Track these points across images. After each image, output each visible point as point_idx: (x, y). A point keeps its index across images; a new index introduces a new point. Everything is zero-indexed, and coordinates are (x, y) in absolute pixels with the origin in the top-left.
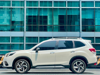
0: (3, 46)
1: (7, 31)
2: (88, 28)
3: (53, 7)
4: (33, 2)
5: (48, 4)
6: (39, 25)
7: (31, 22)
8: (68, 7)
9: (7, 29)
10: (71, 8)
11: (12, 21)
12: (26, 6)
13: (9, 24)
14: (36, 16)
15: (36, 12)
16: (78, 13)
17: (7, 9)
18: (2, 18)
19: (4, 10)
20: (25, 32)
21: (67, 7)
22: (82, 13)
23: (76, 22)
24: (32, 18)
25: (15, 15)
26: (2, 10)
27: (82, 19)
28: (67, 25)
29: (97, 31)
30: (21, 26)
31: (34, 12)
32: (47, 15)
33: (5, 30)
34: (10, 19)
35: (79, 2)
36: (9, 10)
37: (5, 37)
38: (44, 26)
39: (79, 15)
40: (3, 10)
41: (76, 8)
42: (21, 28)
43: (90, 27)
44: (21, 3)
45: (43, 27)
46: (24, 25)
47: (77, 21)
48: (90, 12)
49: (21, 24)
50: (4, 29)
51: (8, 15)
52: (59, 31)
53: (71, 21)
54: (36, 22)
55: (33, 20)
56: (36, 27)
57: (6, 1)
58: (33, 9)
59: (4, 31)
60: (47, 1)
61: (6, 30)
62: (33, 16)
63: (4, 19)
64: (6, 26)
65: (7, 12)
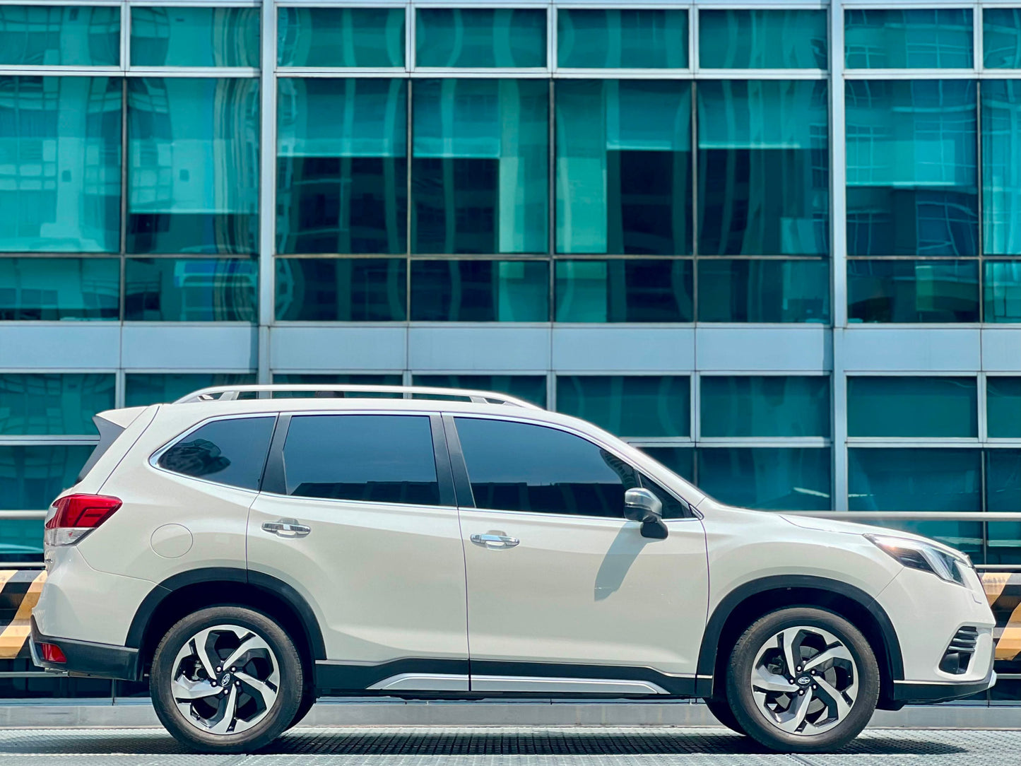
0: (41, 474)
1: (85, 314)
2: (913, 283)
3: (553, 70)
4: (347, 20)
5: (501, 34)
6: (410, 257)
7: (333, 221)
8: (702, 65)
9: (87, 297)
10: (743, 83)
11: (134, 211)
12: (280, 64)
13: (108, 242)
14: (379, 160)
15: (382, 118)
16: (814, 129)
17: (90, 93)
18: (35, 186)
19: (50, 106)
20: (263, 330)
21: (695, 71)
22: (849, 129)
23: (786, 223)
24: (345, 180)
25: (162, 148)
26: (37, 106)
27: (849, 189)
28: (695, 257)
29: (1006, 318)
30: (232, 269)
31: (357, 119)
32: (497, 156)
33: (62, 306)
34: (113, 191)
35: (822, 15)
36: (104, 101)
37: (61, 377)
38: (463, 264)
39: (823, 156)
40: (44, 99)
41: (793, 82)
42: (228, 290)
43: (930, 278)
44: (231, 25)
45: (455, 273)
46: (255, 256)
47: (801, 214)
48: (937, 115)
49: (233, 243)
50: (53, 295)
51: (95, 152)
52: (610, 319)
53: (741, 208)
54: (381, 225)
55: (354, 203)
56: (378, 271)
57: (75, 10)
58: (350, 89)
59: (57, 315)
60: (490, 12)
61: (80, 305)
62: (355, 160)
63: (54, 193)
64: (78, 262)
65: (89, 118)
